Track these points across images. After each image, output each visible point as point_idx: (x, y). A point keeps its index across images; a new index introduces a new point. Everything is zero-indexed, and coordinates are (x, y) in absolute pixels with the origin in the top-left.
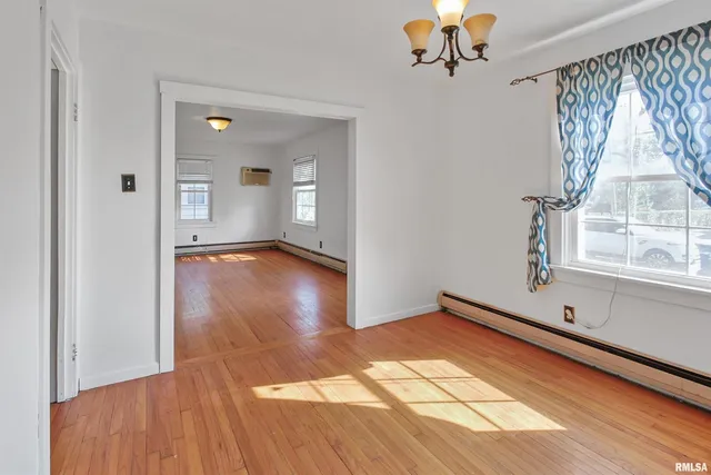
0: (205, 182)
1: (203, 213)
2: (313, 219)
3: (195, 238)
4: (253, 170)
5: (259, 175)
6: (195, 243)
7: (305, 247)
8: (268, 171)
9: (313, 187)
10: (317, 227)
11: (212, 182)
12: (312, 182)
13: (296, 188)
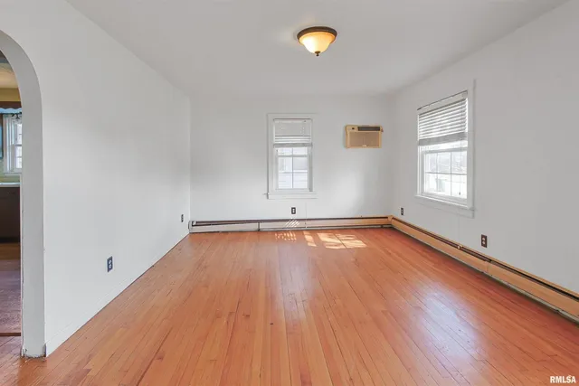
0: (304, 145)
1: (302, 181)
2: (464, 195)
3: (293, 210)
4: (360, 128)
5: (367, 134)
6: (292, 217)
7: (451, 239)
8: (377, 129)
9: (465, 144)
10: (473, 210)
11: (311, 145)
12: (460, 136)
13: (422, 149)
